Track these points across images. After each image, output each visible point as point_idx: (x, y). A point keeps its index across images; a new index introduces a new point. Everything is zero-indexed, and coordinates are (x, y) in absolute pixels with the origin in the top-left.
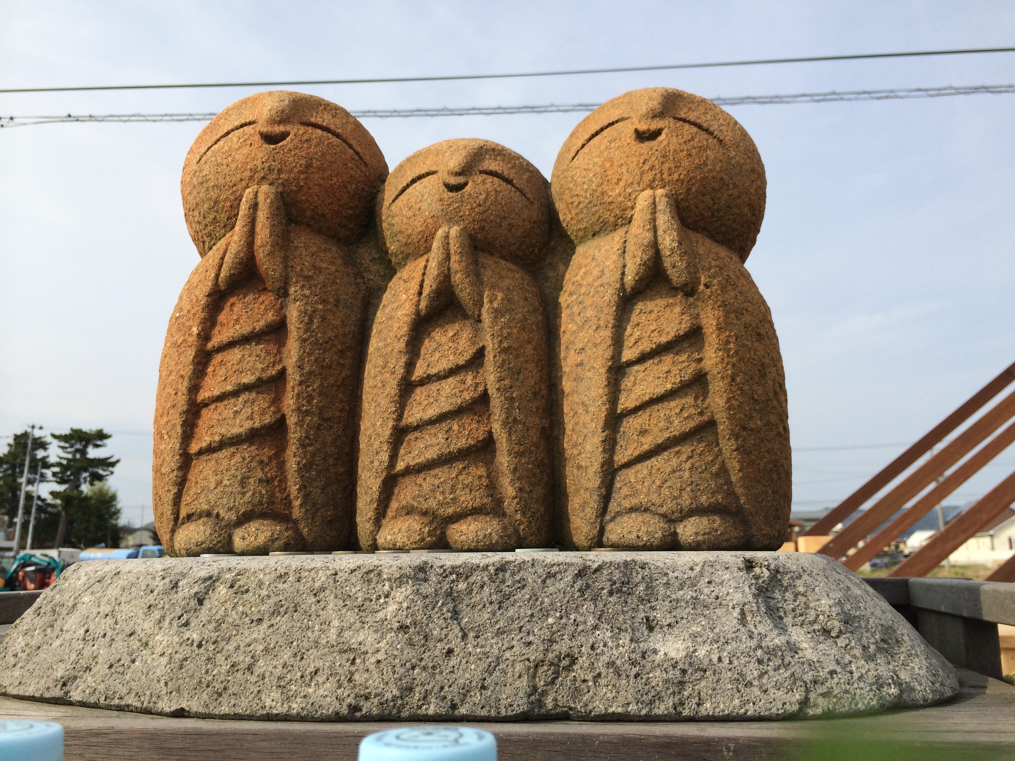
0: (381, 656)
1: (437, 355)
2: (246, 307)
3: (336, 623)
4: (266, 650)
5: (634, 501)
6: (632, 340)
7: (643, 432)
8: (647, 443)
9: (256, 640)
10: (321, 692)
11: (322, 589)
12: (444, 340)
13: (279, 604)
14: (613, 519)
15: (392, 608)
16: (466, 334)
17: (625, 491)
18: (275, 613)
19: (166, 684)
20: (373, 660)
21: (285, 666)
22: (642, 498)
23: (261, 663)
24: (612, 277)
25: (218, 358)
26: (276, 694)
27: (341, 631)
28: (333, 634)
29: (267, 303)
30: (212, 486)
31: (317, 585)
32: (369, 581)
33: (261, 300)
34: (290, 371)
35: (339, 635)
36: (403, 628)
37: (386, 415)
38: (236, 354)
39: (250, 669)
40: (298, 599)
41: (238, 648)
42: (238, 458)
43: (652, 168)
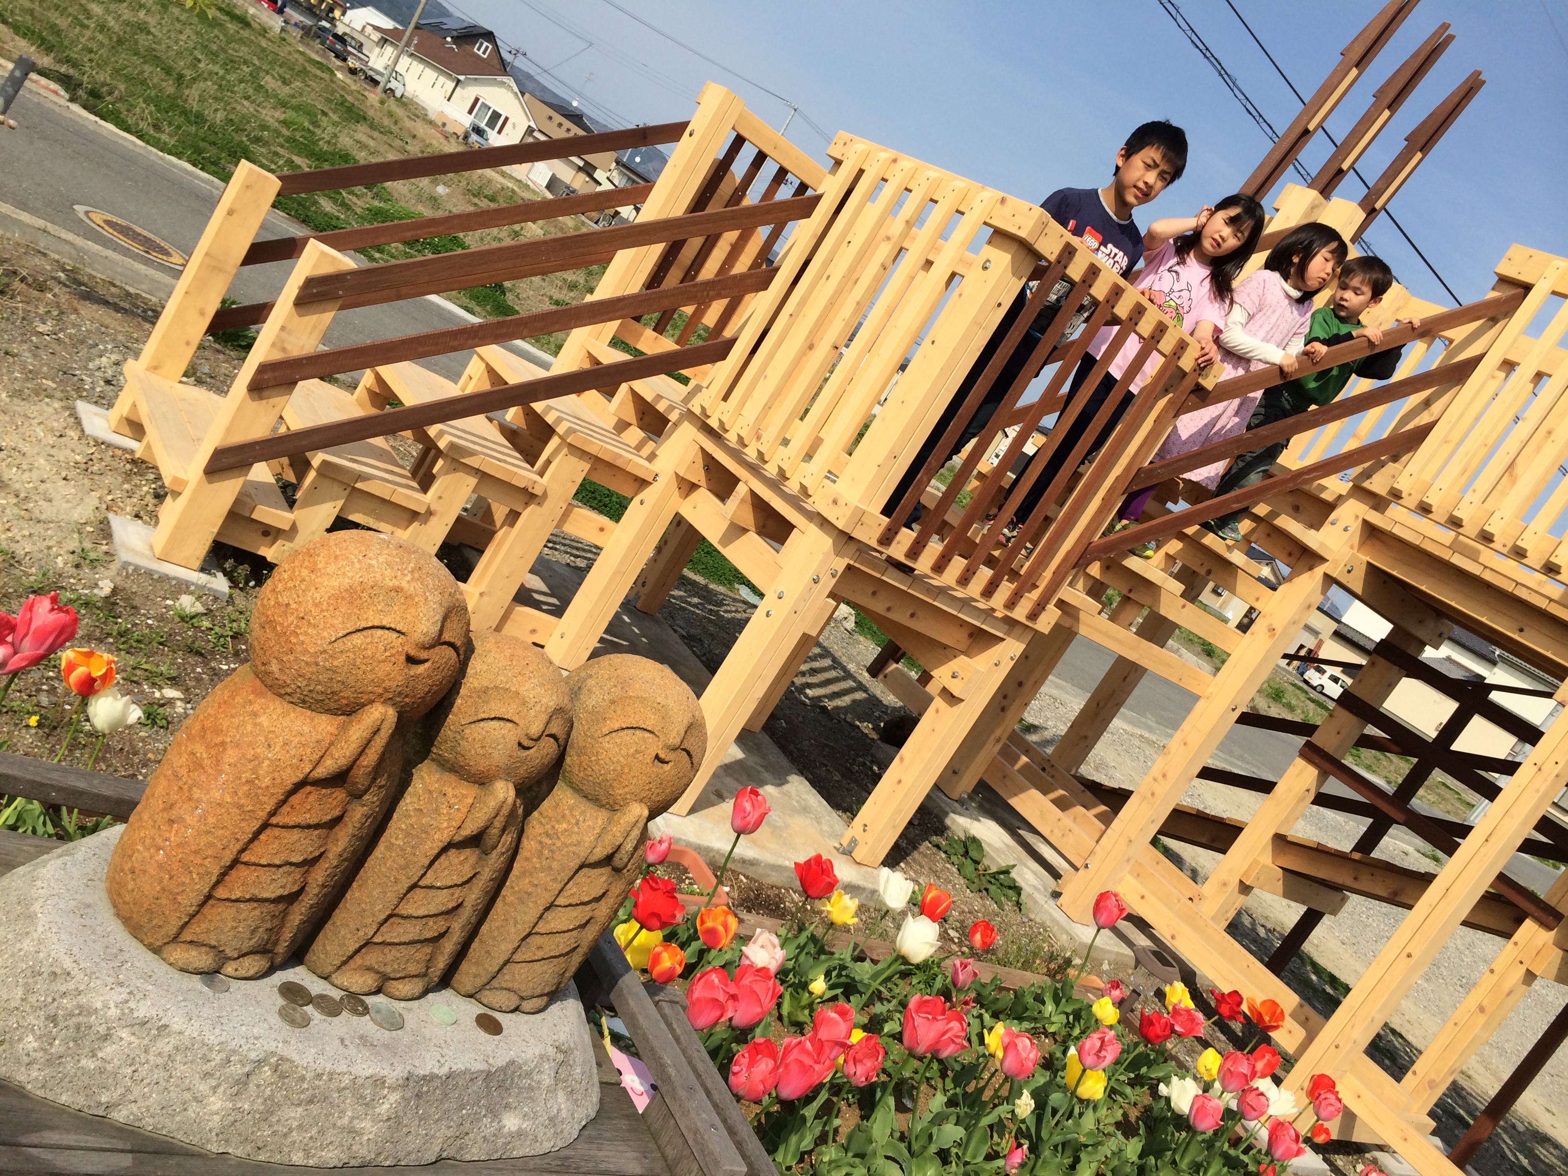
0: (371, 1137)
1: (446, 872)
2: (321, 800)
3: (349, 1113)
4: (300, 1125)
5: (510, 985)
6: (569, 893)
7: (540, 948)
8: (539, 955)
9: (295, 1118)
10: (330, 1155)
11: (344, 1089)
12: (456, 861)
13: (314, 1096)
14: (490, 989)
15: (386, 1106)
16: (473, 860)
17: (507, 977)
18: (311, 1102)
19: (217, 1135)
20: (366, 1138)
21: (311, 1138)
22: (516, 986)
23: (294, 1134)
24: (583, 854)
25: (277, 831)
26: (301, 1154)
27: (352, 1119)
28: (346, 1120)
29: (339, 798)
30: (227, 929)
31: (342, 1085)
32: (376, 1086)
33: (334, 796)
34: (331, 855)
35: (350, 1122)
36: (389, 1119)
37: (387, 905)
38: (296, 834)
39: (285, 1136)
40: (327, 1094)
41: (279, 1121)
42: (257, 912)
43: (650, 789)
